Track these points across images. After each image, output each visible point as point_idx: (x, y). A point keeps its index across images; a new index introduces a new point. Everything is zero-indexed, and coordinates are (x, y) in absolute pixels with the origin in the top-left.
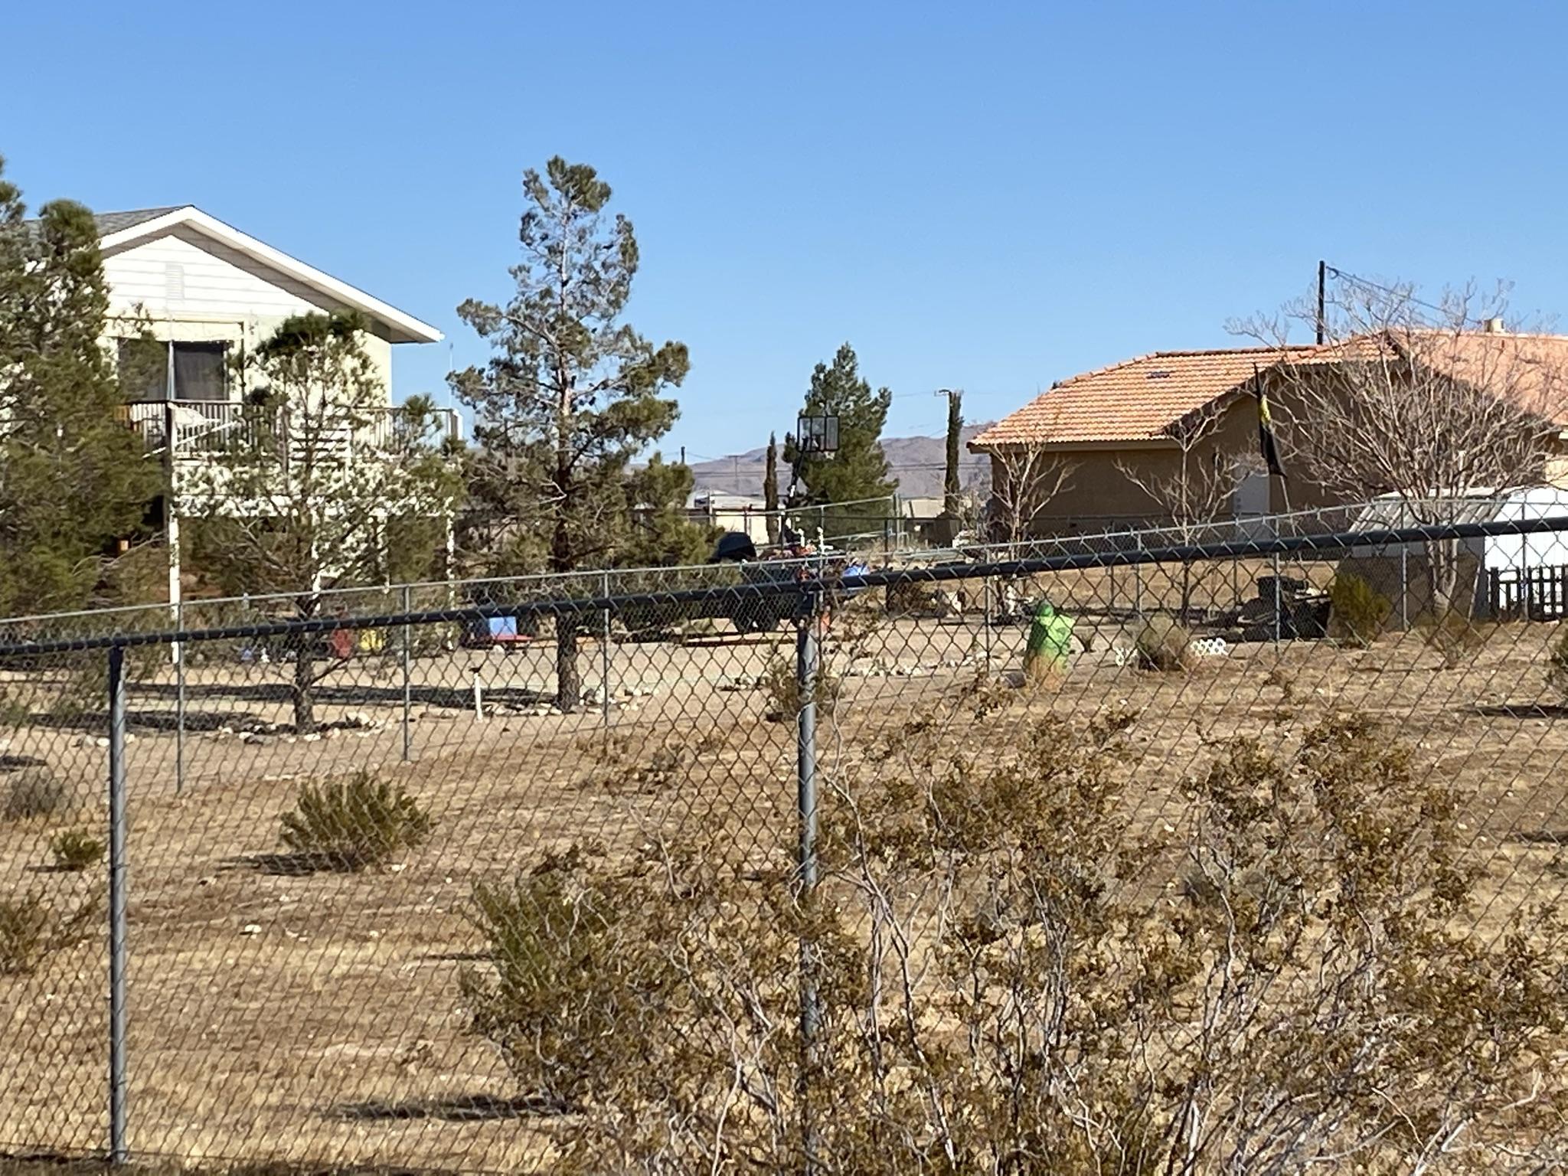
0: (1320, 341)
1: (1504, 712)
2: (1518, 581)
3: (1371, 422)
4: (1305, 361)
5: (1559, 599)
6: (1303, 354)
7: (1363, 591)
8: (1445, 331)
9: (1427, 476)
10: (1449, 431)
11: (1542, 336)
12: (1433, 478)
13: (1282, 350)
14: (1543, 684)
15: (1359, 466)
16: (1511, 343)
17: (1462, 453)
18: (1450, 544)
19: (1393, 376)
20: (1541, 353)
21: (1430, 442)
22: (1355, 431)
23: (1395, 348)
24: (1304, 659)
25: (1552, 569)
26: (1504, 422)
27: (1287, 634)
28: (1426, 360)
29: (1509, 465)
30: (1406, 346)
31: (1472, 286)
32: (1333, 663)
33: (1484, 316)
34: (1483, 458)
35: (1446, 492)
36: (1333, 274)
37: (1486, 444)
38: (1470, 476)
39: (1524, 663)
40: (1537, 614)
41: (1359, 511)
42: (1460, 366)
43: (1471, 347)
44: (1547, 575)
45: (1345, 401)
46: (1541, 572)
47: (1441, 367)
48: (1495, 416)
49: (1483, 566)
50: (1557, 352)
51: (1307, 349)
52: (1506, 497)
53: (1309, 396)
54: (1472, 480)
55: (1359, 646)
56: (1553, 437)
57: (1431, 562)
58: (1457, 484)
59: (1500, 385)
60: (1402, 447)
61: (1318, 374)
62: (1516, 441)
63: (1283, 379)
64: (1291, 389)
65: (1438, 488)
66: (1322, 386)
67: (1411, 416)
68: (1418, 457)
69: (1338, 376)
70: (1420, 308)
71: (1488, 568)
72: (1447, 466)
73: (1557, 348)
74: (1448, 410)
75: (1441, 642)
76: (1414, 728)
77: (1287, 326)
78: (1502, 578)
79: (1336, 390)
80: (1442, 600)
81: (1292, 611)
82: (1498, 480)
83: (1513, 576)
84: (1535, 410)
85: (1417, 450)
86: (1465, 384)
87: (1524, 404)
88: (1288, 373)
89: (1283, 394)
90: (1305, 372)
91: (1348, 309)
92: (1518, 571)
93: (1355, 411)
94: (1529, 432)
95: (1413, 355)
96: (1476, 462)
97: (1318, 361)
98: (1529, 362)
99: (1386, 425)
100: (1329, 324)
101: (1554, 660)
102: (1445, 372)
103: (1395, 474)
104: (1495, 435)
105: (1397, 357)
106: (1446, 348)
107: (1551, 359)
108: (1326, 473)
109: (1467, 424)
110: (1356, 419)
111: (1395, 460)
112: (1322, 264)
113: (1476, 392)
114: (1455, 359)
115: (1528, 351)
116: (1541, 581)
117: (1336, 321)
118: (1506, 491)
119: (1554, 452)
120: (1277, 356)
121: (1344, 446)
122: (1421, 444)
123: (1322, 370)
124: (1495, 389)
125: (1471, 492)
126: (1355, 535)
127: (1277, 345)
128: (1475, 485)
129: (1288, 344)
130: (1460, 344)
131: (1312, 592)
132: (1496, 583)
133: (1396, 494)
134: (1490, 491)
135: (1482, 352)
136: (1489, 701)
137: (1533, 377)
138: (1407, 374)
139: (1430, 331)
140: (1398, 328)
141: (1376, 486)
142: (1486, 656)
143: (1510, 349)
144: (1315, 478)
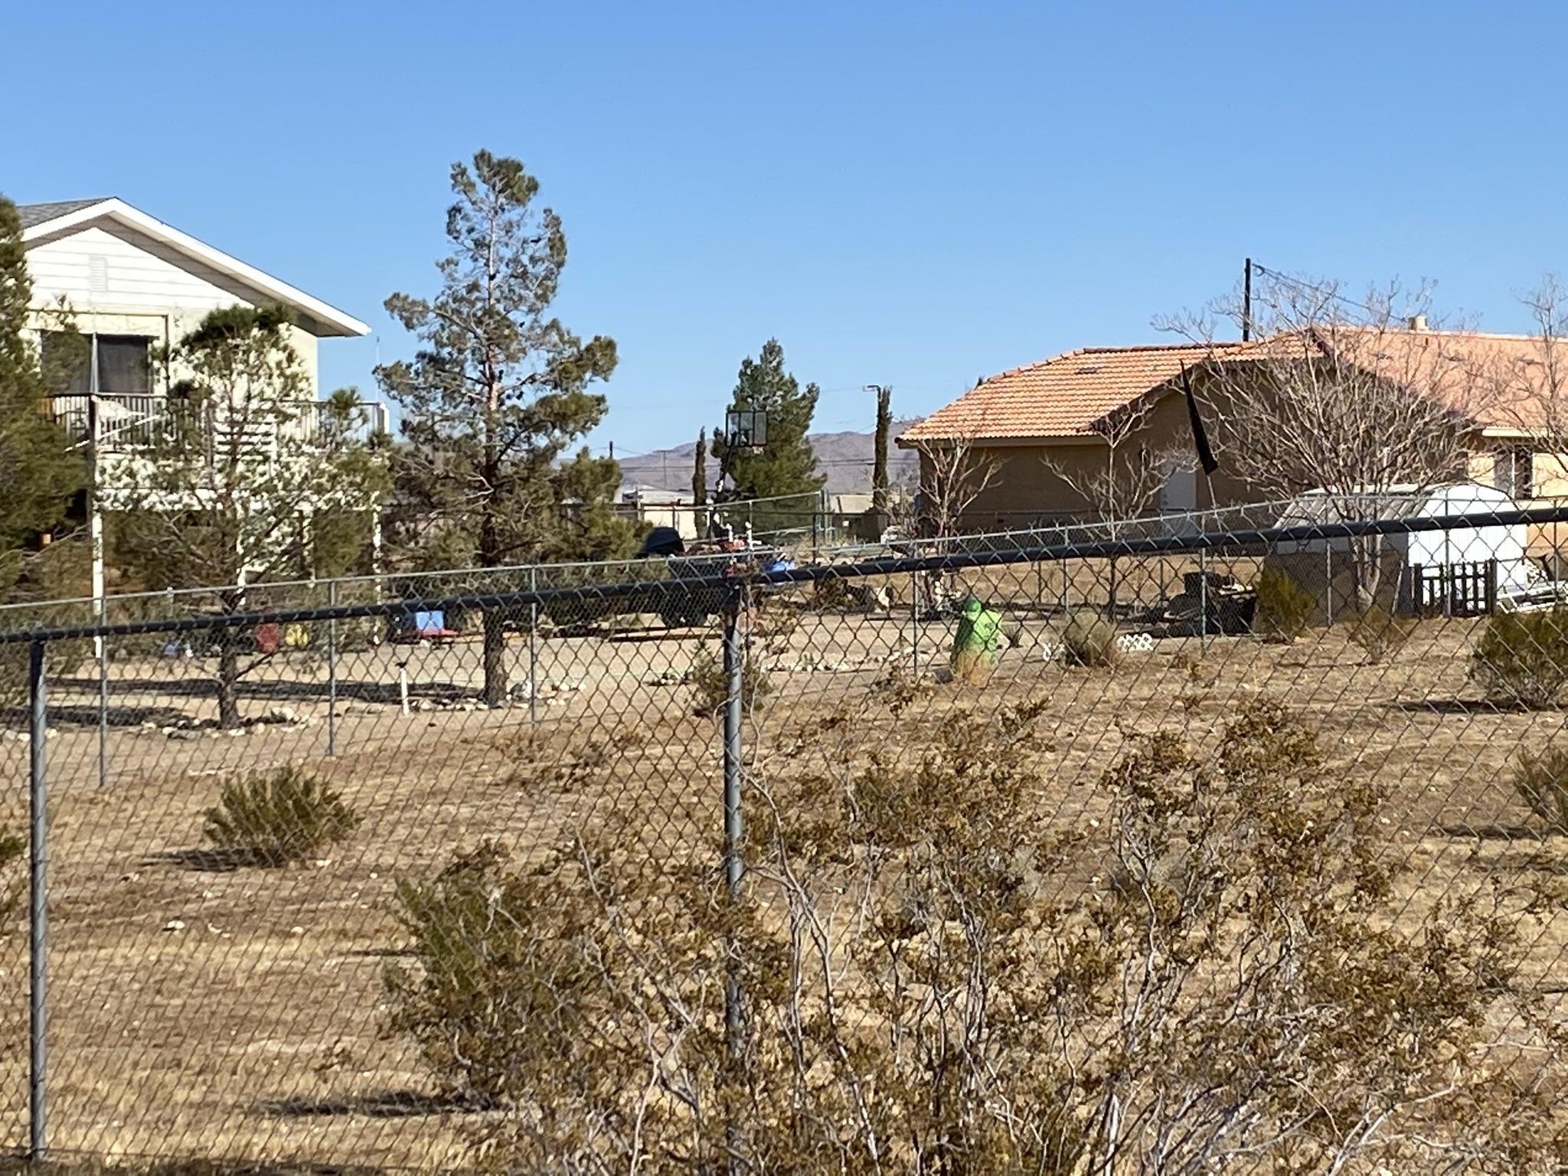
0: (1246, 338)
1: (1426, 707)
2: (1441, 579)
3: (1296, 418)
4: (1231, 358)
5: (1481, 595)
6: (1229, 350)
7: (1287, 587)
8: (1369, 328)
9: (1352, 472)
10: (1373, 428)
11: (1465, 334)
12: (1357, 475)
13: (1208, 346)
14: (1465, 679)
15: (1284, 462)
16: (1435, 341)
17: (1386, 450)
18: (1374, 540)
19: (1318, 373)
20: (1464, 351)
21: (1354, 439)
22: (1280, 427)
23: (1320, 345)
24: (1228, 654)
25: (1475, 566)
26: (1427, 419)
27: (1212, 630)
28: (1351, 356)
29: (1432, 461)
30: (1331, 343)
31: (1396, 286)
32: (1257, 658)
33: (1409, 313)
34: (1407, 454)
35: (1370, 488)
36: (1259, 271)
37: (1409, 441)
38: (1393, 473)
39: (1446, 658)
40: (1459, 609)
41: (1284, 507)
42: (1385, 363)
43: (1394, 344)
44: (1469, 571)
45: (1270, 396)
46: (1464, 569)
47: (1366, 364)
48: (1419, 413)
49: (1406, 562)
50: (1479, 350)
51: (1233, 345)
52: (1430, 493)
53: (1235, 393)
54: (1396, 476)
55: (1284, 642)
56: (1476, 434)
57: (1356, 558)
58: (1381, 480)
59: (1424, 382)
60: (1327, 444)
61: (1243, 370)
62: (1439, 438)
63: (1210, 376)
64: (1217, 385)
65: (1362, 484)
66: (1248, 382)
67: (1336, 413)
68: (1342, 454)
69: (1263, 373)
70: (1344, 305)
71: (1411, 564)
72: (1372, 463)
73: (1480, 346)
74: (1373, 407)
75: (1365, 637)
76: (1338, 723)
77: (1214, 323)
78: (1426, 573)
79: (1261, 387)
80: (1366, 596)
81: (1218, 607)
82: (1422, 476)
83: (1436, 572)
84: (1457, 406)
85: (1343, 446)
86: (1389, 382)
87: (1448, 402)
88: (1214, 370)
89: (1209, 389)
90: (1232, 369)
91: (1274, 306)
92: (1441, 567)
93: (1280, 407)
94: (1452, 429)
95: (1337, 352)
96: (1400, 459)
97: (1244, 358)
98: (1451, 359)
99: (1311, 422)
100: (1255, 320)
101: (1477, 656)
102: (1369, 369)
103: (1319, 471)
104: (1419, 432)
105: (1321, 355)
106: (1370, 344)
107: (1474, 358)
108: (1250, 469)
109: (1391, 421)
110: (1281, 416)
111: (1320, 456)
112: (1248, 261)
113: (1400, 389)
114: (1380, 357)
115: (1452, 348)
116: (1464, 577)
117: (1261, 319)
118: (1429, 488)
119: (1477, 449)
120: (1203, 353)
121: (1270, 442)
122: (1346, 441)
123: (1248, 367)
124: (1418, 387)
125: (1394, 488)
126: (1278, 531)
127: (1203, 342)
128: (1399, 481)
129: (1215, 341)
130: (1384, 343)
131: (1238, 587)
132: (1420, 579)
133: (1321, 490)
134: (1413, 487)
135: (1406, 350)
136: (1412, 696)
137: (1457, 374)
138: (1332, 371)
139: (1354, 328)
140: (1322, 326)
141: (1301, 482)
142: (1407, 652)
143: (1434, 346)
144: (1241, 474)
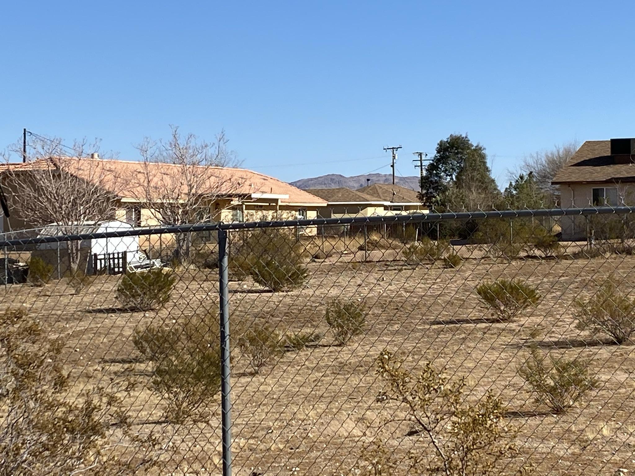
0: (24, 161)
1: (100, 311)
2: (104, 259)
3: (45, 194)
4: (17, 169)
5: (121, 266)
6: (17, 166)
7: (42, 263)
8: (75, 158)
9: (68, 216)
10: (76, 198)
11: (113, 161)
12: (70, 217)
13: (7, 165)
14: (114, 299)
15: (40, 213)
16: (101, 163)
17: (82, 207)
18: (77, 243)
19: (54, 176)
20: (113, 167)
21: (69, 203)
22: (38, 198)
23: (54, 165)
24: (18, 292)
25: (118, 253)
26: (98, 195)
27: (10, 281)
28: (67, 169)
29: (101, 212)
30: (59, 164)
31: (85, 141)
32: (29, 293)
33: (90, 152)
34: (90, 209)
35: (76, 223)
36: (29, 134)
37: (91, 204)
38: (84, 217)
39: (107, 291)
40: (112, 272)
41: (40, 231)
42: (81, 172)
43: (85, 164)
44: (116, 256)
45: (33, 185)
46: (114, 255)
47: (73, 172)
48: (95, 192)
49: (91, 253)
50: (119, 167)
51: (18, 164)
52: (100, 225)
53: (19, 184)
54: (86, 218)
55: (40, 286)
56: (119, 201)
57: (70, 251)
58: (80, 220)
59: (97, 180)
60: (57, 205)
61: (22, 174)
62: (103, 202)
63: (8, 177)
64: (11, 181)
65: (72, 221)
66: (24, 180)
67: (61, 192)
68: (64, 209)
69: (31, 176)
70: (64, 148)
71: (93, 253)
72: (76, 212)
73: (119, 165)
74: (76, 190)
75: (73, 283)
76: (62, 319)
77: (10, 155)
78: (99, 257)
79: (30, 181)
80: (75, 266)
81: (13, 272)
82: (96, 218)
83: (103, 257)
84: (110, 190)
85: (64, 206)
86: (83, 180)
87: (107, 187)
88: (10, 174)
89: (8, 183)
90: (17, 174)
91: (35, 148)
92: (105, 255)
93: (38, 190)
94: (108, 199)
95: (61, 167)
96: (88, 211)
97: (23, 169)
98: (108, 171)
99: (51, 196)
100: (27, 155)
101: (118, 290)
102: (74, 174)
103: (55, 216)
104: (95, 200)
105: (55, 168)
106: (75, 165)
107: (117, 170)
108: (27, 215)
109: (84, 195)
110: (38, 194)
111: (55, 210)
112: (25, 130)
113: (87, 182)
114: (79, 169)
115: (108, 166)
116: (114, 258)
117: (29, 153)
118: (99, 223)
119: (119, 207)
120: (6, 167)
121: (34, 204)
122: (65, 203)
123: (24, 173)
124: (95, 182)
125: (85, 223)
126: (39, 239)
127: (5, 162)
128: (87, 220)
129: (10, 162)
130: (80, 164)
131: (21, 264)
132: (96, 259)
133: (55, 224)
134: (93, 222)
135: (89, 167)
136: (93, 307)
137: (110, 177)
138: (59, 176)
139: (68, 158)
140: (55, 156)
141: (47, 220)
142: (92, 289)
143: (100, 165)
144: (21, 217)
